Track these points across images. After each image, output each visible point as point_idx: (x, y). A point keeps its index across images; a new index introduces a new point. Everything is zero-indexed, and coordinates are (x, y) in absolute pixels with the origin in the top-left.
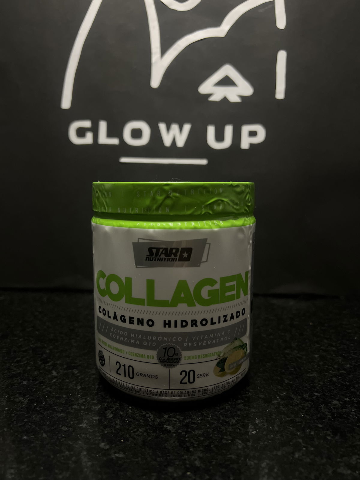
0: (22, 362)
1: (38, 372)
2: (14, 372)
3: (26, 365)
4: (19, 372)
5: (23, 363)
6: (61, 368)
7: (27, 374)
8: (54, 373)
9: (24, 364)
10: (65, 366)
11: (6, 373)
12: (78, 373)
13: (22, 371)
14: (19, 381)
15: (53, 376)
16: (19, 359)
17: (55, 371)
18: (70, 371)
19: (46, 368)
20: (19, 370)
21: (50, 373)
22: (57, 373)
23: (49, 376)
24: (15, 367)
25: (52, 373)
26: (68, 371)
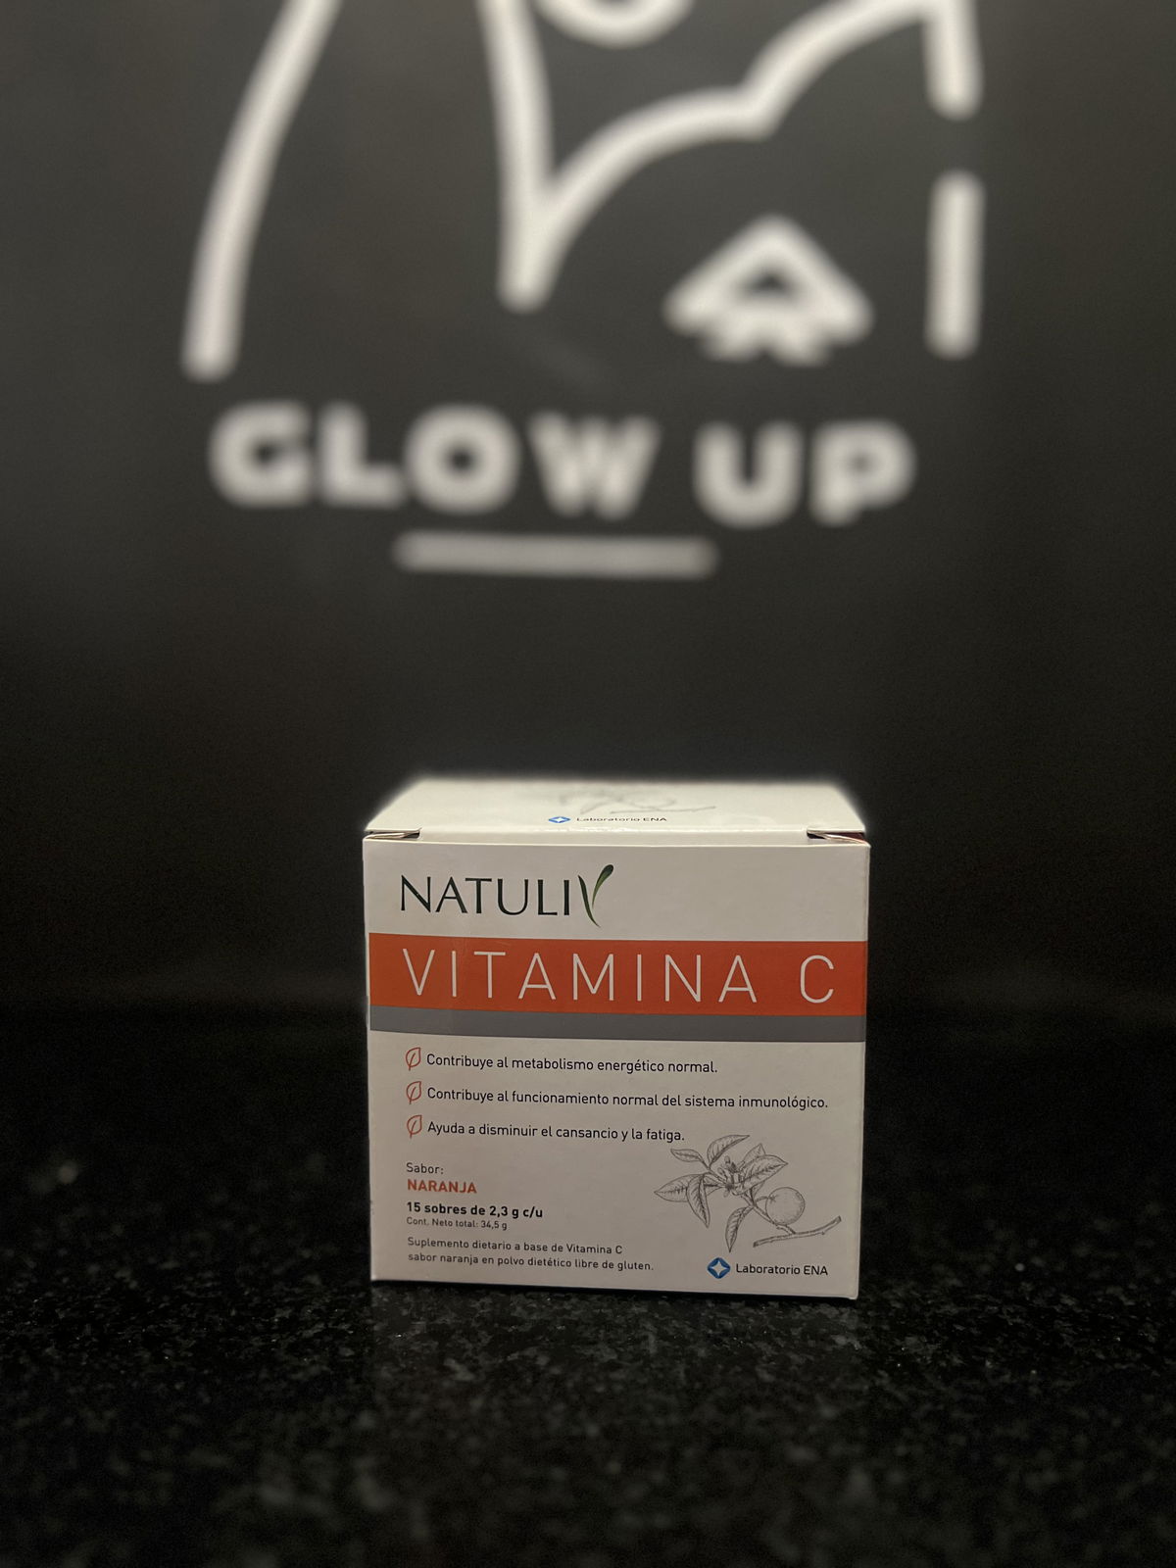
0: (308, 1328)
1: (396, 1370)
2: (300, 1375)
3: (328, 1339)
4: (314, 1370)
5: (310, 1333)
6: (469, 1346)
7: (351, 1380)
8: (463, 1374)
9: (316, 1335)
10: (486, 1339)
11: (266, 1380)
12: (550, 1364)
13: (325, 1368)
14: (341, 1414)
15: (459, 1383)
16: (287, 1313)
17: (459, 1361)
18: (515, 1356)
19: (415, 1348)
20: (313, 1363)
21: (446, 1372)
22: (473, 1370)
23: (446, 1384)
24: (292, 1349)
25: (454, 1372)
26: (509, 1358)
